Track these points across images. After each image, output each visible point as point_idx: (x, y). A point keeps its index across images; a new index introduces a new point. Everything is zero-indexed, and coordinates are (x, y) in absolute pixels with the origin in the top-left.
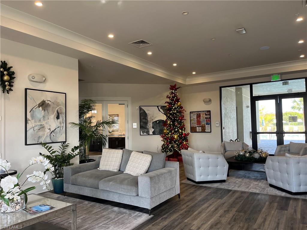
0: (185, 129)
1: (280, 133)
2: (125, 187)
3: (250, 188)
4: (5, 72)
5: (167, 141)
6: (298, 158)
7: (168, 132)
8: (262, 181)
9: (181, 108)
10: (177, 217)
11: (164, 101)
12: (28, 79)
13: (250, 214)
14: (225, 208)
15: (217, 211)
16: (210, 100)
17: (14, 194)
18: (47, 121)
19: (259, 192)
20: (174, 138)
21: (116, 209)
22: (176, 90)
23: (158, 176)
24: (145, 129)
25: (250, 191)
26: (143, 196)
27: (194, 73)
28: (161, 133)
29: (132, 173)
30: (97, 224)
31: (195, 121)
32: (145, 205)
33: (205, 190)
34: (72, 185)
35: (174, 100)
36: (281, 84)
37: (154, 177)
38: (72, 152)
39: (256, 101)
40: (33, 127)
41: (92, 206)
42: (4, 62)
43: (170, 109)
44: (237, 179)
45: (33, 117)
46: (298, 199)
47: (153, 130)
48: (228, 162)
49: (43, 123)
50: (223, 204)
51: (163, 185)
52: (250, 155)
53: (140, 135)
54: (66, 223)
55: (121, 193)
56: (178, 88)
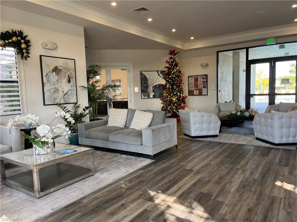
0: (183, 92)
1: (272, 95)
2: (132, 138)
3: (239, 141)
4: (22, 41)
5: (167, 103)
6: (281, 114)
7: (167, 95)
8: (250, 135)
9: (180, 72)
10: (175, 161)
11: (163, 66)
12: (41, 47)
13: (235, 159)
14: (215, 155)
15: (208, 157)
16: (207, 65)
17: (48, 138)
18: (60, 85)
19: (246, 144)
20: (173, 101)
21: (124, 156)
22: (175, 55)
23: (159, 129)
24: (146, 93)
25: (239, 143)
26: (147, 145)
27: (192, 38)
28: (161, 96)
29: (136, 128)
30: (110, 166)
31: (193, 85)
32: (148, 152)
33: (199, 143)
34: (86, 139)
35: (173, 64)
36: (277, 47)
37: (155, 130)
38: (84, 112)
39: (251, 65)
40: (49, 90)
41: (103, 154)
42: (21, 31)
43: (169, 74)
44: (228, 135)
45: (48, 81)
46: (279, 149)
47: (153, 94)
48: (221, 120)
49: (57, 86)
50: (214, 152)
51: (162, 136)
52: (241, 114)
53: (142, 98)
54: (85, 165)
55: (128, 143)
56: (177, 53)
